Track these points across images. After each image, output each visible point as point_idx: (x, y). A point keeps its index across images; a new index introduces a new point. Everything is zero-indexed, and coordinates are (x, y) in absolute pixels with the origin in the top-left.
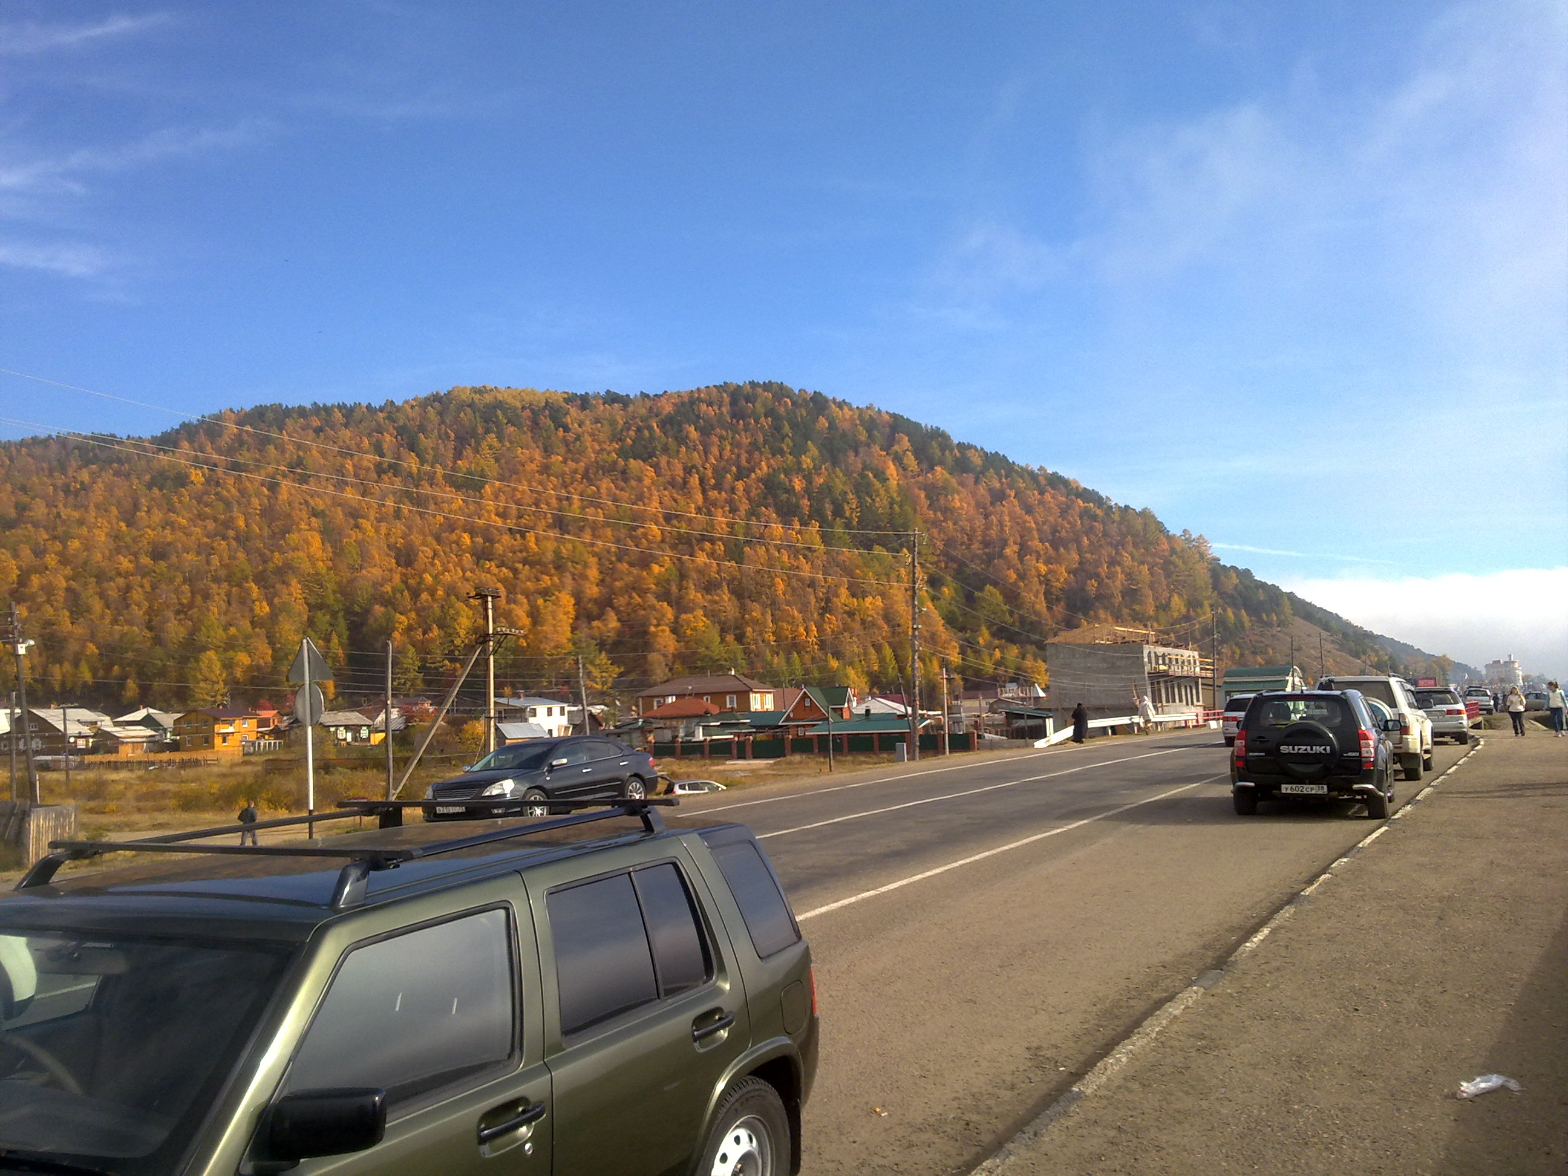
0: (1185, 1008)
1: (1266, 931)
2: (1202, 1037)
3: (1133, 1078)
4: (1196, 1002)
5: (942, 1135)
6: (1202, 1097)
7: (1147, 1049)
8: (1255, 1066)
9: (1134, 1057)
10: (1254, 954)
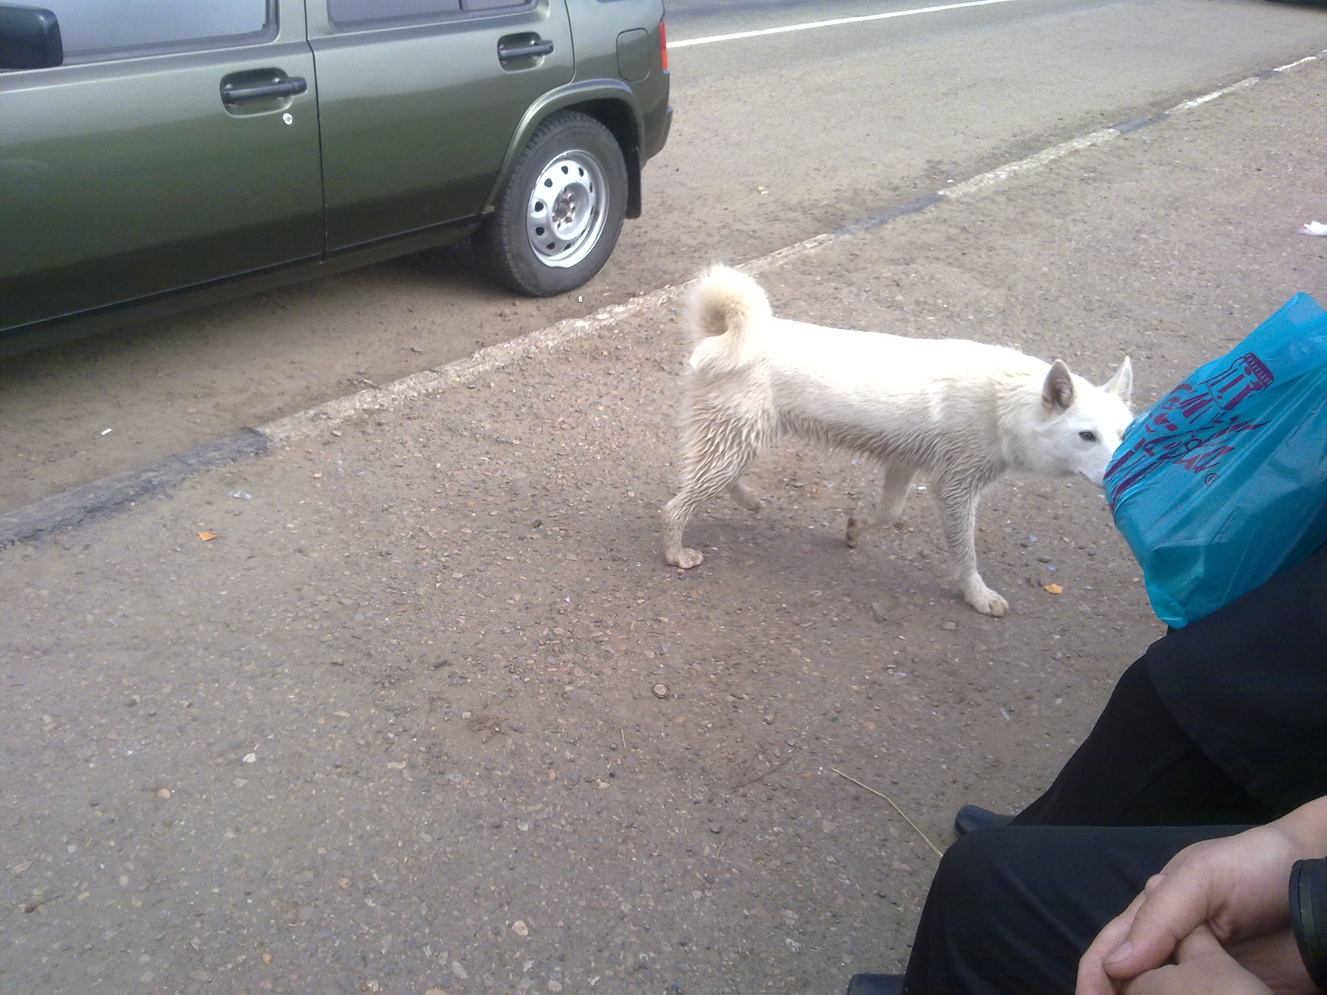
0: (1091, 145)
1: (1216, 95)
2: (1094, 170)
3: (1004, 193)
4: (1106, 142)
5: (808, 215)
6: (1060, 216)
7: (1032, 173)
8: (1129, 200)
9: (1015, 175)
10: (1191, 111)
